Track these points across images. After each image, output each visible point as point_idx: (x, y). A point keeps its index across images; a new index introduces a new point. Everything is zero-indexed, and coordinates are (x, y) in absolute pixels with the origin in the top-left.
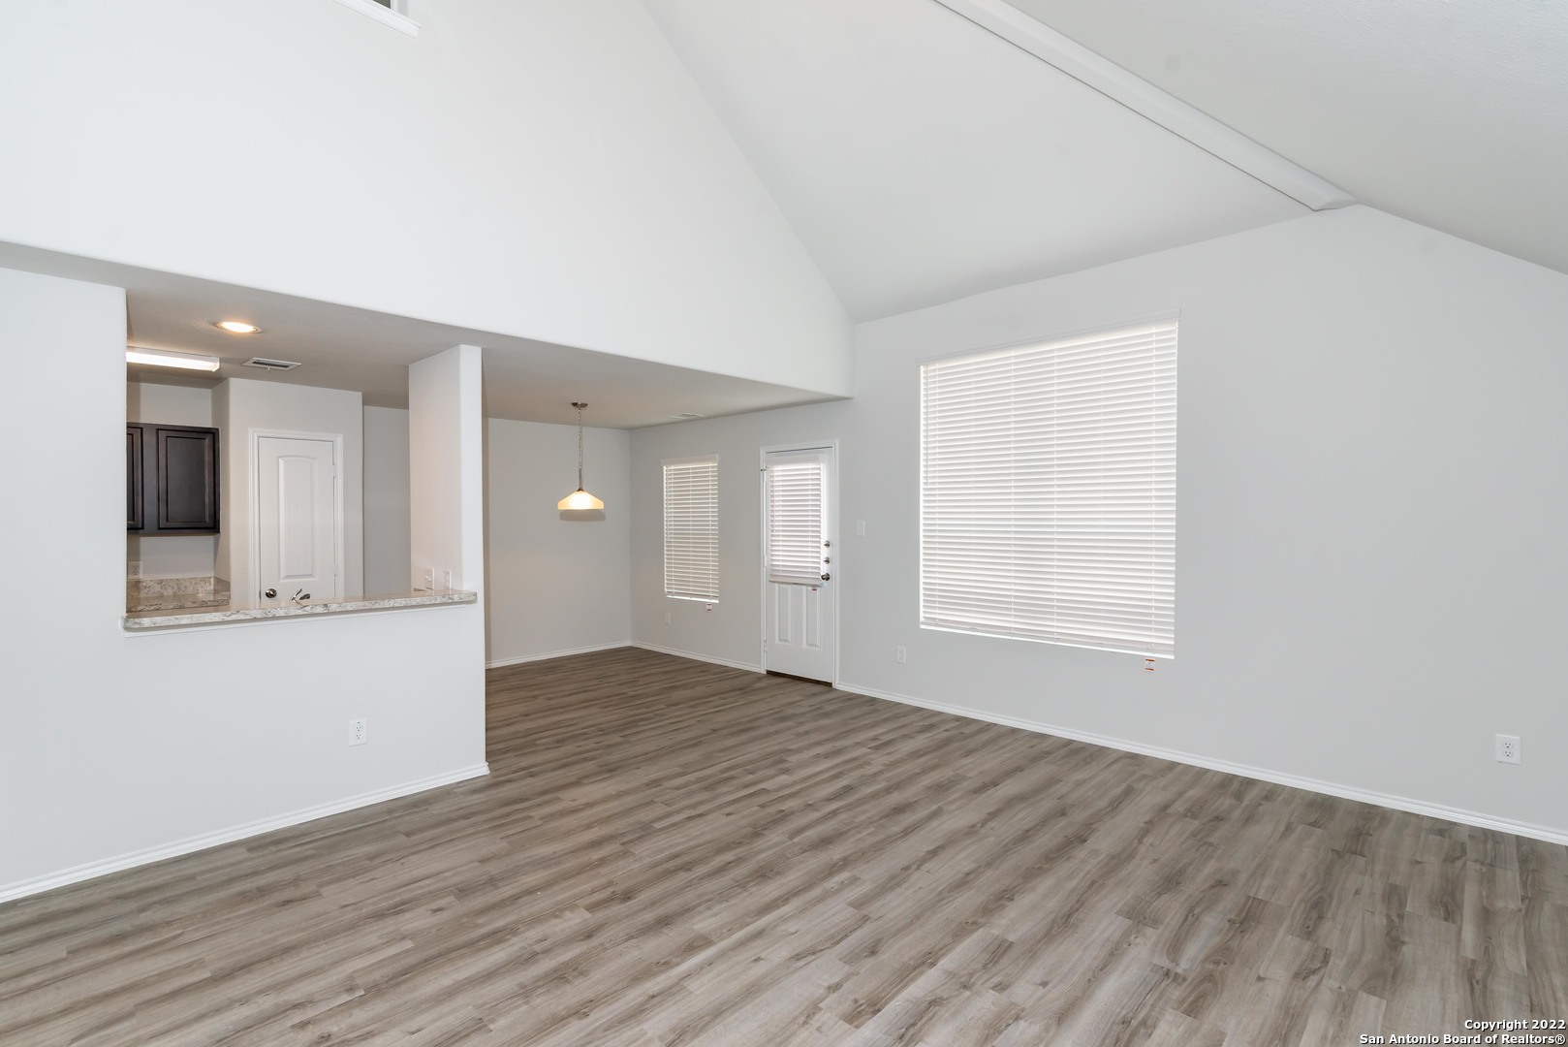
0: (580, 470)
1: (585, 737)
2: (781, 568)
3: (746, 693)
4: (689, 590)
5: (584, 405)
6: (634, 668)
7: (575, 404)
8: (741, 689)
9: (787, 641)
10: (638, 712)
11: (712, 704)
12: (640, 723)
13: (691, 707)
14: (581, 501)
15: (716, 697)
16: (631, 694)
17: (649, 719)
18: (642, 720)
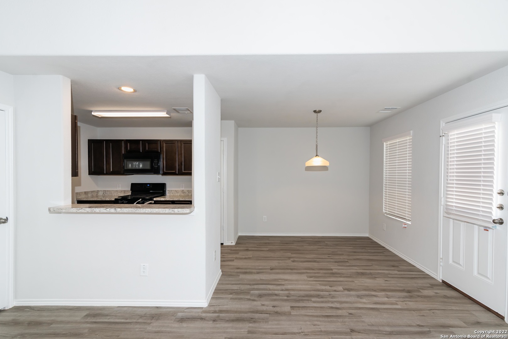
0: (317, 146)
1: (275, 297)
2: (454, 208)
3: (411, 297)
4: (395, 213)
5: (320, 111)
6: (355, 252)
7: (315, 111)
8: (409, 291)
9: (459, 264)
10: (323, 288)
11: (375, 299)
12: (313, 299)
13: (358, 296)
14: (317, 161)
15: (383, 293)
16: (334, 271)
17: (322, 297)
18: (318, 296)
